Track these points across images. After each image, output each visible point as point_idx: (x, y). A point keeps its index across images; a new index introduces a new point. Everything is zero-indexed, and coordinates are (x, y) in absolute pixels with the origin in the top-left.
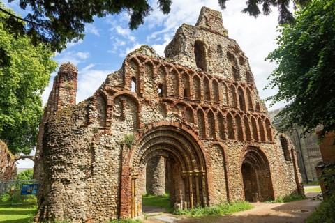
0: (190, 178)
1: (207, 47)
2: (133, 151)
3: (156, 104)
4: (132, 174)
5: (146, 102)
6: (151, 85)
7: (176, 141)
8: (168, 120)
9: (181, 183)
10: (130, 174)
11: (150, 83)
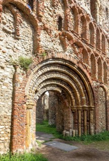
0: (80, 112)
1: (98, 4)
2: (30, 77)
3: (56, 36)
4: (27, 103)
5: (45, 29)
6: (51, 13)
7: (71, 78)
8: (68, 54)
9: (71, 115)
10: (25, 103)
11: (50, 11)
